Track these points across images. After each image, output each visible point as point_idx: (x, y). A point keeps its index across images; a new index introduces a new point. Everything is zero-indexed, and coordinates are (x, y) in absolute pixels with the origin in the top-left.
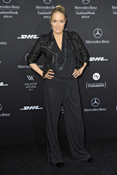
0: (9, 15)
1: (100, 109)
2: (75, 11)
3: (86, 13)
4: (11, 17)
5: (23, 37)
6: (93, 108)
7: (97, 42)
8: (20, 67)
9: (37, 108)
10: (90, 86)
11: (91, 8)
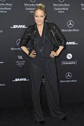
0: (4, 10)
1: (72, 81)
2: (53, 7)
3: (61, 9)
4: (6, 12)
5: (15, 27)
6: (67, 80)
7: (70, 30)
8: (12, 49)
9: (25, 79)
10: (65, 63)
11: (65, 5)
